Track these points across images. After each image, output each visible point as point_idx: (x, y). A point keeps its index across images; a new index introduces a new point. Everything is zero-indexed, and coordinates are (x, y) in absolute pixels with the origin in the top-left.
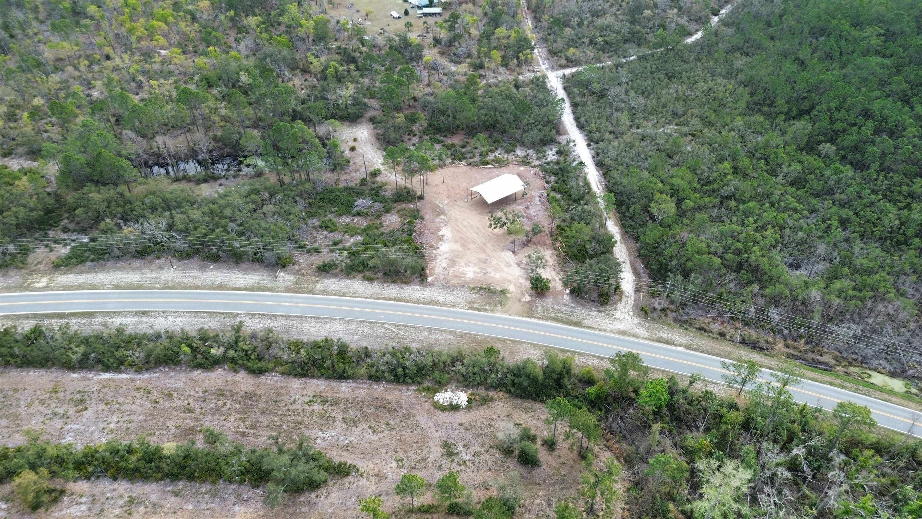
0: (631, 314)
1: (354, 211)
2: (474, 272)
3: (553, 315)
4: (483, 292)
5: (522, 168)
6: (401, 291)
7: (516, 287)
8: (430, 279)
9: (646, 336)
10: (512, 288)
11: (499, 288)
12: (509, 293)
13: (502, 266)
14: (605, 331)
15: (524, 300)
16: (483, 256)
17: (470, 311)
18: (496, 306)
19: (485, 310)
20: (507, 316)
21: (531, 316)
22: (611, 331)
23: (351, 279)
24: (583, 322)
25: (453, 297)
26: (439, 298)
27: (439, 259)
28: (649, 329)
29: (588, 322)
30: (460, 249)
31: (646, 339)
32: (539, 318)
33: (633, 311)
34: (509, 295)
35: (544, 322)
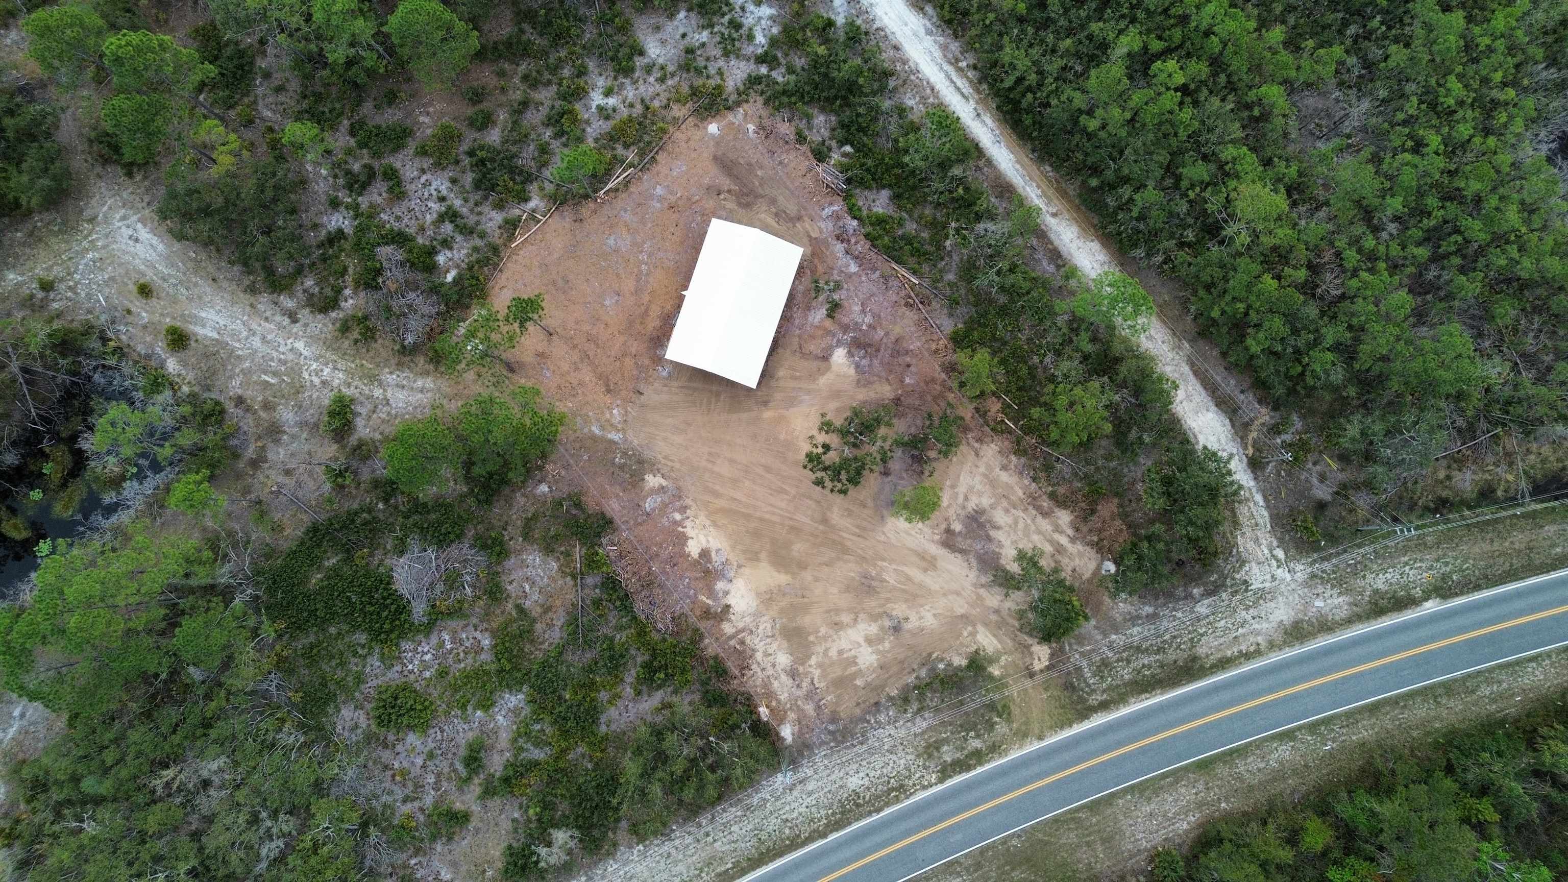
0: (1280, 553)
1: (419, 610)
2: (869, 641)
3: (1126, 674)
4: (932, 699)
5: (713, 128)
6: (755, 819)
7: (997, 627)
8: (787, 732)
9: (1344, 613)
10: (987, 641)
11: (960, 661)
12: (991, 661)
13: (916, 574)
14: (1258, 653)
15: (1037, 666)
16: (849, 570)
17: (949, 783)
18: (991, 726)
19: (978, 757)
20: (1033, 746)
21: (1085, 712)
22: (1272, 646)
23: (610, 854)
24: (1201, 651)
25: (878, 761)
26: (854, 782)
27: (758, 644)
28: (1340, 582)
29: (1209, 647)
30: (783, 579)
31: (1349, 621)
32: (1104, 706)
33: (1282, 543)
34: (995, 671)
35: (1124, 711)
